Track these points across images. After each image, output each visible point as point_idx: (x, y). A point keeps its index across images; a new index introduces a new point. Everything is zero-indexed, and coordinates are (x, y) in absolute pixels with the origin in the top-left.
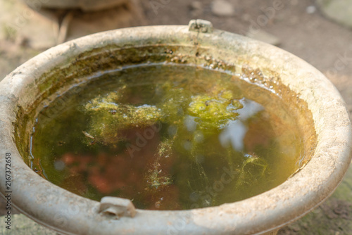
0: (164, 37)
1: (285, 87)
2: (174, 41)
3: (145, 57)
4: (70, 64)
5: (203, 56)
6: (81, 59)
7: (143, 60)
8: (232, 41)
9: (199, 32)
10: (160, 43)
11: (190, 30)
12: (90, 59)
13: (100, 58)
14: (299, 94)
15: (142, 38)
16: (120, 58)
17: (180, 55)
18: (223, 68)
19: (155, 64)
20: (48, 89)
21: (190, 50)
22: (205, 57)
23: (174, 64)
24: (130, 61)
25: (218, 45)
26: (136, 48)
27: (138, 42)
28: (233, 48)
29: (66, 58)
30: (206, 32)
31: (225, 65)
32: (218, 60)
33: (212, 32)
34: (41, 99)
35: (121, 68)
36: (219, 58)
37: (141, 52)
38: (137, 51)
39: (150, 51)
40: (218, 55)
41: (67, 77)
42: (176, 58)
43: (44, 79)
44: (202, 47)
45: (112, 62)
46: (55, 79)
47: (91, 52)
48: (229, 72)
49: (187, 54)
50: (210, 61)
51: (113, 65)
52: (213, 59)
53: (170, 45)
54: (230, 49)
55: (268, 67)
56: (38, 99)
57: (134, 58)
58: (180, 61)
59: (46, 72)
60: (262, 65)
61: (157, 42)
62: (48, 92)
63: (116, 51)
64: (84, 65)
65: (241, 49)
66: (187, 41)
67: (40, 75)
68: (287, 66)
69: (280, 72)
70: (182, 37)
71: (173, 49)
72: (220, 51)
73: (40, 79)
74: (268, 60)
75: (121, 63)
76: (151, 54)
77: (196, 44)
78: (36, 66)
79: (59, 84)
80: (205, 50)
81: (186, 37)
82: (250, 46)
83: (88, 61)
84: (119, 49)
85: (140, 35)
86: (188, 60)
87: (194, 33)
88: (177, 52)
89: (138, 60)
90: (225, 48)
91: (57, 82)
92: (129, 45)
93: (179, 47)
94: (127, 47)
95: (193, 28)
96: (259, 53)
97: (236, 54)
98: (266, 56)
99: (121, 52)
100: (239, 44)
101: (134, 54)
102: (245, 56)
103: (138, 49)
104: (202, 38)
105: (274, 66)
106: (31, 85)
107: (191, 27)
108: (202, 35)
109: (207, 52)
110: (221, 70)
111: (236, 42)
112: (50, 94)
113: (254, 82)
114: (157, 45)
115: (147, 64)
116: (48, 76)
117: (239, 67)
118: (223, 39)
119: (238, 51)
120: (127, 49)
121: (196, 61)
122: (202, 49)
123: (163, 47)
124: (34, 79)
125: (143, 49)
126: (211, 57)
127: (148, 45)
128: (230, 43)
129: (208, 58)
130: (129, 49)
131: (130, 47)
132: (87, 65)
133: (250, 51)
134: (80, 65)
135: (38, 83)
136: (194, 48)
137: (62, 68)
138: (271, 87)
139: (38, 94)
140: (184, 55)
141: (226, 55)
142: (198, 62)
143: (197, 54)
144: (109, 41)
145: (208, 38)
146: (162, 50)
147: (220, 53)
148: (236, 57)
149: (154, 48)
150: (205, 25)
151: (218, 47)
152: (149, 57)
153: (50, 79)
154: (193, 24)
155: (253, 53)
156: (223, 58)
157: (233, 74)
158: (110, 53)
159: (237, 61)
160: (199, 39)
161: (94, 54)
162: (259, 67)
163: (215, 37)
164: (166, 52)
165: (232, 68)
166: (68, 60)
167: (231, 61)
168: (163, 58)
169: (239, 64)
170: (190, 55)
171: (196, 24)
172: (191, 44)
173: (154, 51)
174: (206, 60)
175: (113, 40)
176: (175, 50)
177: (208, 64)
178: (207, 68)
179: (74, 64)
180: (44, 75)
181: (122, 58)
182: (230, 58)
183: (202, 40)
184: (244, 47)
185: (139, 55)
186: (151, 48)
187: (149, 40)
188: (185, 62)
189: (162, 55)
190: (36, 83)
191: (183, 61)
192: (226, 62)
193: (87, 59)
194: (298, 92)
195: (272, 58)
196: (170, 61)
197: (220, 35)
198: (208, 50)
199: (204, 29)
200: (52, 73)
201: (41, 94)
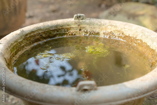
0: (63, 24)
1: (127, 36)
2: (68, 25)
3: (55, 34)
4: (22, 39)
5: (83, 30)
6: (27, 37)
7: (55, 36)
8: (96, 21)
9: (79, 20)
10: (62, 27)
11: (75, 19)
12: (31, 37)
13: (35, 36)
14: (136, 37)
15: (53, 25)
16: (44, 35)
17: (71, 31)
18: (93, 35)
19: (61, 37)
20: (14, 52)
21: (77, 28)
22: (84, 31)
23: (70, 36)
24: (49, 37)
25: (89, 24)
26: (51, 30)
27: (52, 27)
28: (97, 24)
29: (20, 36)
30: (83, 19)
31: (95, 33)
32: (91, 31)
33: (85, 19)
34: (12, 56)
35: (45, 41)
36: (91, 30)
37: (53, 32)
38: (51, 32)
39: (58, 31)
40: (90, 29)
41: (22, 46)
42: (70, 33)
43: (12, 46)
44: (82, 26)
45: (41, 38)
46: (17, 47)
47: (31, 33)
48: (97, 36)
49: (75, 31)
50: (87, 32)
51: (41, 39)
52: (88, 31)
53: (66, 27)
54: (96, 25)
55: (116, 29)
56: (11, 56)
57: (51, 35)
58: (72, 34)
59: (13, 43)
60: (113, 29)
61: (61, 27)
62: (15, 53)
63: (42, 32)
64: (28, 39)
65: (101, 24)
66: (75, 24)
67: (10, 44)
68: (126, 27)
69: (123, 30)
70: (72, 23)
71: (68, 29)
72: (91, 27)
73: (11, 46)
74: (115, 27)
75: (45, 38)
76: (58, 33)
77: (79, 25)
78: (7, 40)
79: (18, 49)
80: (84, 27)
81: (74, 22)
82: (105, 22)
83: (30, 38)
84: (43, 31)
85: (52, 24)
86: (76, 33)
87: (77, 21)
88: (70, 30)
89: (53, 36)
90: (93, 25)
91: (18, 48)
92: (48, 29)
93: (71, 28)
94: (47, 30)
95: (76, 18)
96: (110, 24)
97: (99, 27)
98: (114, 25)
99: (44, 33)
100: (100, 22)
101: (50, 33)
102: (104, 27)
103: (52, 30)
104: (81, 22)
105: (119, 28)
106: (7, 49)
107: (75, 18)
108: (81, 21)
109: (85, 28)
110: (93, 36)
111: (98, 21)
112: (16, 54)
113: (110, 38)
114: (61, 28)
115: (57, 37)
116: (14, 45)
117: (101, 33)
118: (91, 21)
119: (100, 25)
120: (47, 31)
121: (80, 33)
122: (82, 27)
123: (64, 28)
124: (8, 46)
125: (54, 31)
126: (87, 30)
127: (56, 28)
128: (95, 22)
129: (85, 31)
130: (48, 31)
131: (48, 30)
132: (29, 40)
133: (106, 24)
134: (27, 40)
135: (10, 48)
136: (78, 27)
137: (19, 41)
138: (119, 38)
139: (11, 54)
140: (73, 31)
141: (94, 28)
142: (81, 34)
143: (80, 30)
144: (38, 27)
145: (84, 21)
146: (63, 30)
147: (91, 28)
148: (99, 28)
149: (59, 29)
150: (82, 16)
151: (90, 25)
152: (57, 34)
153: (14, 46)
154: (76, 16)
155: (108, 25)
156: (93, 30)
157: (99, 36)
158: (39, 33)
159: (100, 30)
160: (80, 23)
161: (32, 34)
162: (112, 30)
163: (87, 21)
164: (65, 31)
165: (98, 34)
166: (21, 37)
167: (97, 30)
168: (64, 34)
169: (101, 31)
170: (77, 31)
171: (78, 16)
172: (76, 26)
173: (59, 31)
174: (85, 32)
175: (40, 27)
176: (69, 29)
177: (86, 34)
178: (86, 35)
179: (24, 39)
180: (12, 44)
181: (45, 35)
182: (96, 29)
183: (81, 23)
184: (103, 23)
185: (53, 34)
186: (58, 30)
187: (56, 26)
188: (75, 34)
189: (63, 32)
190: (9, 48)
191: (74, 34)
192: (95, 31)
193: (29, 37)
194: (135, 37)
195: (117, 25)
196: (68, 35)
197: (89, 20)
198: (85, 27)
199: (82, 18)
200: (15, 44)
201: (12, 54)
